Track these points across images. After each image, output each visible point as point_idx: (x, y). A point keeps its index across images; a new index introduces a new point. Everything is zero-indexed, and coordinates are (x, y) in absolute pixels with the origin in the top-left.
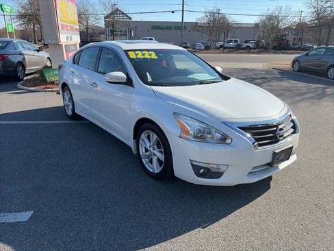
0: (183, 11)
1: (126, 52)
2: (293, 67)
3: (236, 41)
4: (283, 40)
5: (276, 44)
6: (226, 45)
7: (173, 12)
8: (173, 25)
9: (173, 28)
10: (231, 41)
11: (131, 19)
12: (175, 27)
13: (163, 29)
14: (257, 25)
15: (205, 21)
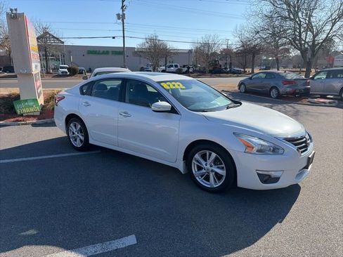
0: (124, 37)
1: (159, 83)
2: (239, 89)
3: (176, 66)
4: (216, 65)
5: (211, 68)
6: (168, 70)
7: (114, 38)
8: (110, 50)
9: (110, 53)
10: (172, 66)
11: (63, 43)
12: (113, 52)
13: (99, 53)
14: (190, 51)
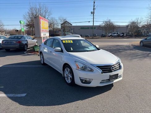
0: (93, 21)
1: (62, 40)
2: (140, 44)
3: (117, 33)
4: (139, 32)
5: (136, 34)
6: (113, 35)
7: (89, 22)
8: (90, 27)
10: (115, 33)
11: (72, 25)
12: (91, 28)
13: (85, 28)
14: (127, 26)
15: (104, 25)
